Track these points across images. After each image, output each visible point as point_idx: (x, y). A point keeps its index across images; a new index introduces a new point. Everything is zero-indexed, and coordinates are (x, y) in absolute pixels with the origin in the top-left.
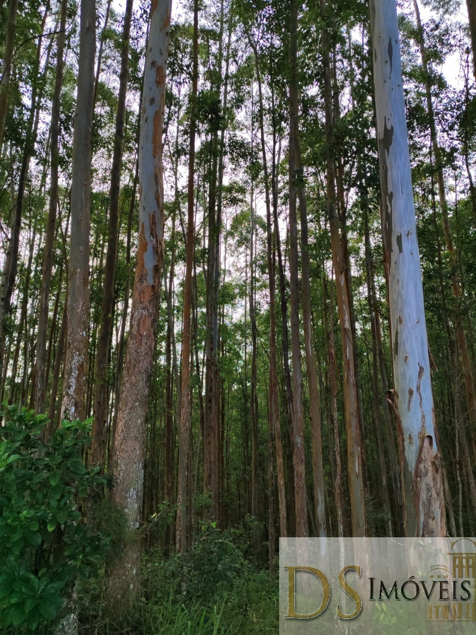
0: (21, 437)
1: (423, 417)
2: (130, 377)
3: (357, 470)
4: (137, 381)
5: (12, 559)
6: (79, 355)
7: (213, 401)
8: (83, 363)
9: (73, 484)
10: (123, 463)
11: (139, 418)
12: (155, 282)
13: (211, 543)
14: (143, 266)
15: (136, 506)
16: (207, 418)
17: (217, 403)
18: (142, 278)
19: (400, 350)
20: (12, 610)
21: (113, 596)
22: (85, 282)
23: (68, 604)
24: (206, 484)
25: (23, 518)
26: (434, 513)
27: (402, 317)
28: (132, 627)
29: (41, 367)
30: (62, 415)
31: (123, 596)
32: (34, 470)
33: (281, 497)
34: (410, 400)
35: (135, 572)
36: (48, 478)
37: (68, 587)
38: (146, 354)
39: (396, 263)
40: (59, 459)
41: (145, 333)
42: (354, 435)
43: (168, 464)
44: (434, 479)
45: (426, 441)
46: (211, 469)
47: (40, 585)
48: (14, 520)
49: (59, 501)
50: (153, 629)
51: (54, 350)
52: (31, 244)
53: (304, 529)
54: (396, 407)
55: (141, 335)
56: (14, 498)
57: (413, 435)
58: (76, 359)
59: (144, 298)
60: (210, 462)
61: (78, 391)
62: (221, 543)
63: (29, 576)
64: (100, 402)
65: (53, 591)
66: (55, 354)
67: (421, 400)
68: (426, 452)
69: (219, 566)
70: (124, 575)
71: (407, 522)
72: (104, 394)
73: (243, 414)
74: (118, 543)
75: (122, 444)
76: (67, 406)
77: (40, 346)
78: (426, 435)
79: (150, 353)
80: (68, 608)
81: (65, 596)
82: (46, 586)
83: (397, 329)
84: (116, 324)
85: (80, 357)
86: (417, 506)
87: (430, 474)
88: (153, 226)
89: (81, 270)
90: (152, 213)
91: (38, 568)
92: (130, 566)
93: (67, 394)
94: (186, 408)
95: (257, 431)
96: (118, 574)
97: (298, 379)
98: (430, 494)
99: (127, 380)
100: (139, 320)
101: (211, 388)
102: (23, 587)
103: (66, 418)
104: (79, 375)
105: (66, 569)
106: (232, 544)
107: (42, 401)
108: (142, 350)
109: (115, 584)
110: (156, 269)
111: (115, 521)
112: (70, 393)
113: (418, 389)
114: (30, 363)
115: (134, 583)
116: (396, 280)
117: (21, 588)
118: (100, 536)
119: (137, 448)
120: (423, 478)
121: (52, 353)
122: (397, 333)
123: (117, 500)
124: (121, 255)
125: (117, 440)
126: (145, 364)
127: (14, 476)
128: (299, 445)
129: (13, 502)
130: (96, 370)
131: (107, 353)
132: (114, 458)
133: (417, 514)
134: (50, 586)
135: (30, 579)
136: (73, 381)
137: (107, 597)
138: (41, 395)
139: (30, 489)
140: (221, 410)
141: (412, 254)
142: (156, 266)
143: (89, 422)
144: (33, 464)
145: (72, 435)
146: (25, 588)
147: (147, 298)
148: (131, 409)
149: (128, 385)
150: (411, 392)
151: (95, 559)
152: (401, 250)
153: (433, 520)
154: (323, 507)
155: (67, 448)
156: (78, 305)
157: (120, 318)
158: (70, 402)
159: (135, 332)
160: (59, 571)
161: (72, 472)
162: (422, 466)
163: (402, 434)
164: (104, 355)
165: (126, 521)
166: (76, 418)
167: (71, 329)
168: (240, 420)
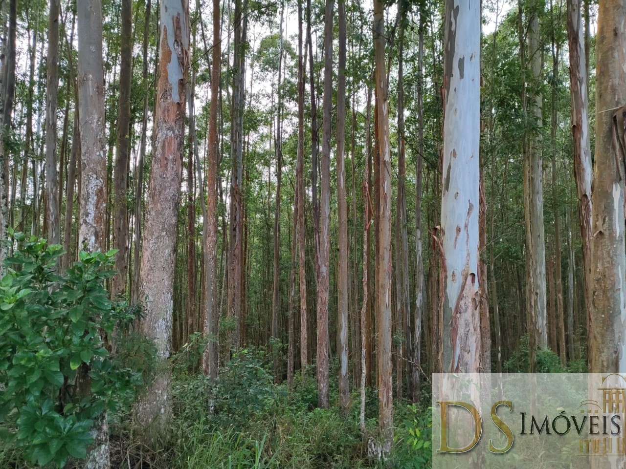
0: (32, 269)
1: (468, 255)
2: (155, 204)
3: (387, 301)
4: (163, 209)
5: (32, 398)
6: (97, 178)
7: (237, 230)
8: (102, 188)
9: (97, 319)
10: (150, 293)
11: (167, 248)
12: (181, 99)
13: (241, 368)
14: (167, 79)
15: (166, 335)
16: (231, 246)
17: (241, 231)
18: (166, 93)
19: (451, 185)
20: (36, 450)
21: (143, 419)
22: (100, 91)
23: (98, 436)
24: (230, 308)
25: (40, 358)
26: (469, 347)
27: (456, 150)
28: (165, 448)
29: (52, 189)
30: (81, 246)
31: (155, 419)
32: (51, 305)
33: (303, 320)
34: (456, 238)
35: (165, 397)
36: (68, 313)
37: (98, 420)
38: (172, 180)
39: (455, 90)
40: (79, 294)
41: (171, 157)
42: (387, 268)
43: (191, 288)
44: (473, 315)
45: (470, 278)
46: (234, 294)
47: (65, 424)
48: (29, 360)
49: (82, 337)
50: (185, 448)
51: (67, 172)
52: (32, 51)
53: (325, 350)
54: (442, 244)
55: (166, 159)
56: (29, 336)
57: (456, 273)
58: (93, 182)
59: (168, 116)
60: (234, 287)
61: (98, 219)
62: (251, 368)
63: (53, 415)
64: (120, 228)
65: (80, 430)
66: (67, 176)
67: (468, 237)
68: (468, 288)
69: (251, 390)
70: (155, 400)
71: (443, 354)
72: (124, 219)
73: (265, 241)
74: (148, 372)
75: (148, 274)
76: (86, 234)
77: (49, 166)
78: (470, 272)
79: (176, 179)
80: (99, 440)
81: (95, 429)
82: (73, 424)
83: (450, 163)
84: (134, 147)
85: (98, 181)
86: (453, 340)
87: (470, 310)
88: (178, 32)
89: (93, 76)
90: (176, 15)
91: (63, 402)
92: (160, 392)
93: (85, 222)
94: (212, 237)
95: (278, 258)
96: (148, 400)
97: (326, 211)
98: (468, 329)
99: (152, 208)
100: (164, 141)
101: (235, 217)
102: (46, 428)
103: (85, 249)
104: (98, 201)
105: (94, 405)
106: (262, 369)
107: (56, 225)
108: (168, 175)
109: (145, 409)
110: (182, 83)
111: (145, 351)
112: (88, 221)
113: (466, 226)
114: (41, 186)
115: (165, 408)
116: (454, 108)
117: (45, 429)
118: (131, 372)
119: (165, 278)
120: (463, 314)
121: (64, 174)
122: (450, 168)
123: (146, 330)
124: (137, 71)
125: (143, 270)
126: (171, 191)
127: (27, 313)
128: (325, 274)
129: (28, 339)
130: (113, 194)
131: (125, 177)
132: (141, 289)
133: (453, 347)
134: (77, 425)
135: (54, 418)
136: (91, 208)
137: (138, 420)
138: (55, 219)
139: (47, 325)
140: (244, 237)
141: (473, 80)
142: (182, 80)
143: (112, 253)
144: (49, 298)
145: (92, 268)
146: (49, 427)
147: (173, 117)
148: (157, 238)
149: (153, 213)
150: (459, 230)
151: (126, 394)
152: (462, 76)
153: (468, 353)
154: (346, 331)
155: (88, 281)
156: (93, 119)
157: (138, 142)
158: (89, 231)
159: (159, 156)
160: (87, 406)
161: (96, 308)
162: (462, 303)
163: (445, 271)
164: (123, 179)
165: (156, 350)
166: (97, 248)
167: (86, 148)
168: (263, 247)
